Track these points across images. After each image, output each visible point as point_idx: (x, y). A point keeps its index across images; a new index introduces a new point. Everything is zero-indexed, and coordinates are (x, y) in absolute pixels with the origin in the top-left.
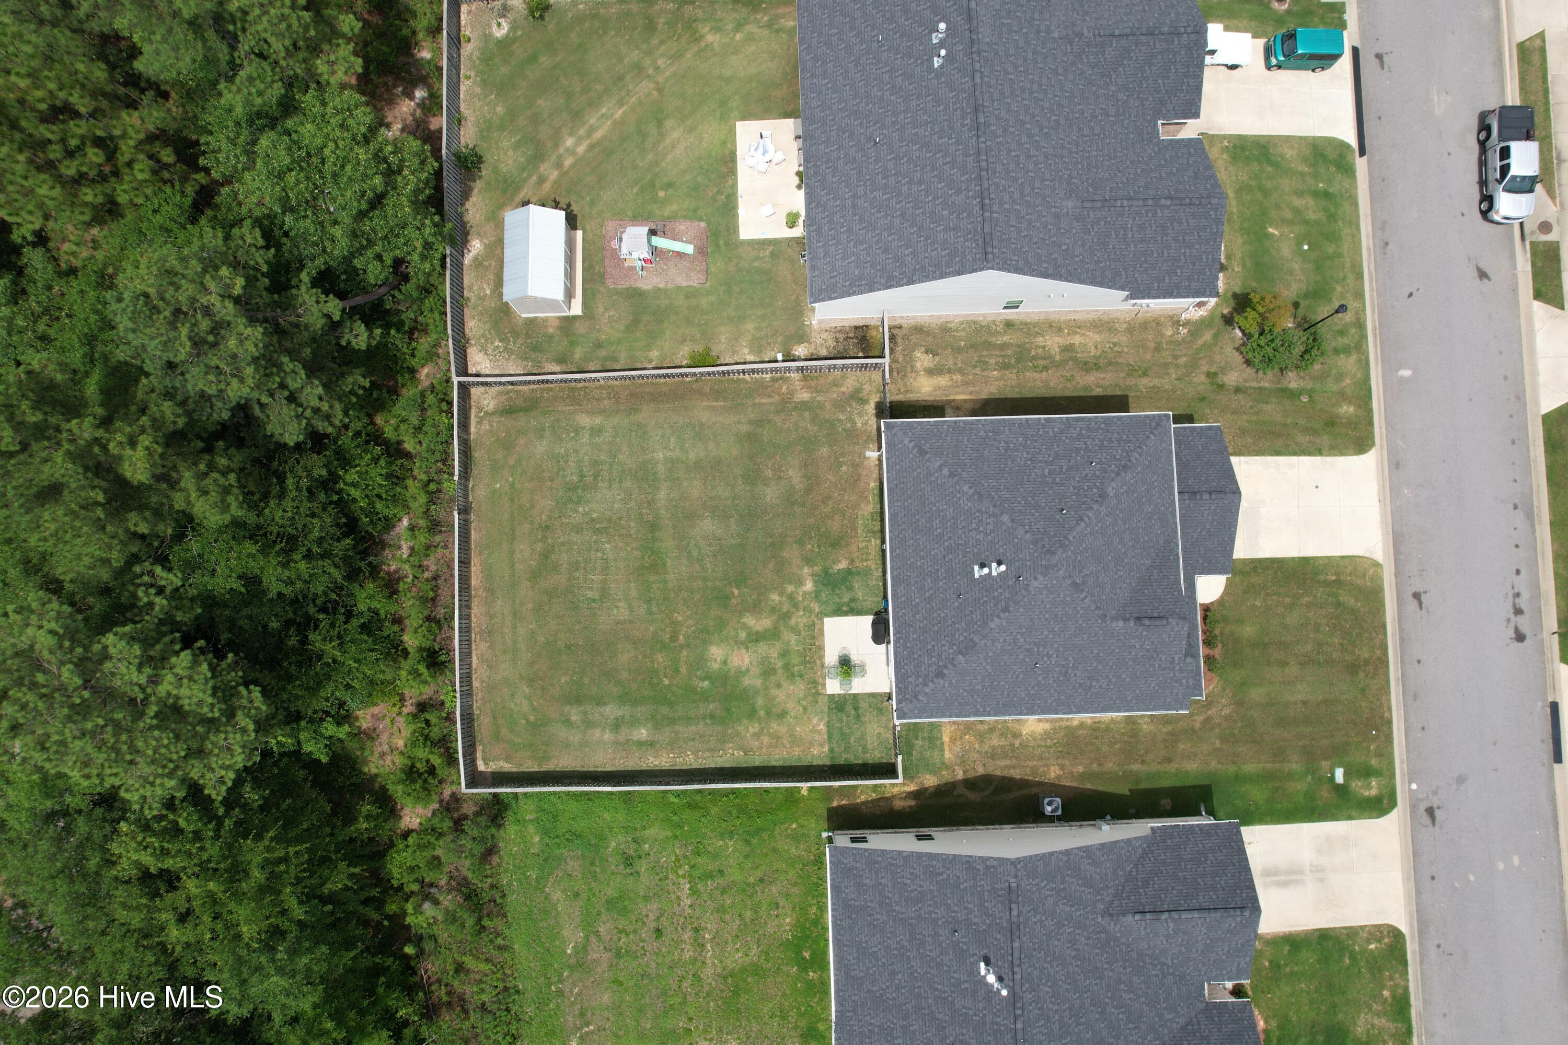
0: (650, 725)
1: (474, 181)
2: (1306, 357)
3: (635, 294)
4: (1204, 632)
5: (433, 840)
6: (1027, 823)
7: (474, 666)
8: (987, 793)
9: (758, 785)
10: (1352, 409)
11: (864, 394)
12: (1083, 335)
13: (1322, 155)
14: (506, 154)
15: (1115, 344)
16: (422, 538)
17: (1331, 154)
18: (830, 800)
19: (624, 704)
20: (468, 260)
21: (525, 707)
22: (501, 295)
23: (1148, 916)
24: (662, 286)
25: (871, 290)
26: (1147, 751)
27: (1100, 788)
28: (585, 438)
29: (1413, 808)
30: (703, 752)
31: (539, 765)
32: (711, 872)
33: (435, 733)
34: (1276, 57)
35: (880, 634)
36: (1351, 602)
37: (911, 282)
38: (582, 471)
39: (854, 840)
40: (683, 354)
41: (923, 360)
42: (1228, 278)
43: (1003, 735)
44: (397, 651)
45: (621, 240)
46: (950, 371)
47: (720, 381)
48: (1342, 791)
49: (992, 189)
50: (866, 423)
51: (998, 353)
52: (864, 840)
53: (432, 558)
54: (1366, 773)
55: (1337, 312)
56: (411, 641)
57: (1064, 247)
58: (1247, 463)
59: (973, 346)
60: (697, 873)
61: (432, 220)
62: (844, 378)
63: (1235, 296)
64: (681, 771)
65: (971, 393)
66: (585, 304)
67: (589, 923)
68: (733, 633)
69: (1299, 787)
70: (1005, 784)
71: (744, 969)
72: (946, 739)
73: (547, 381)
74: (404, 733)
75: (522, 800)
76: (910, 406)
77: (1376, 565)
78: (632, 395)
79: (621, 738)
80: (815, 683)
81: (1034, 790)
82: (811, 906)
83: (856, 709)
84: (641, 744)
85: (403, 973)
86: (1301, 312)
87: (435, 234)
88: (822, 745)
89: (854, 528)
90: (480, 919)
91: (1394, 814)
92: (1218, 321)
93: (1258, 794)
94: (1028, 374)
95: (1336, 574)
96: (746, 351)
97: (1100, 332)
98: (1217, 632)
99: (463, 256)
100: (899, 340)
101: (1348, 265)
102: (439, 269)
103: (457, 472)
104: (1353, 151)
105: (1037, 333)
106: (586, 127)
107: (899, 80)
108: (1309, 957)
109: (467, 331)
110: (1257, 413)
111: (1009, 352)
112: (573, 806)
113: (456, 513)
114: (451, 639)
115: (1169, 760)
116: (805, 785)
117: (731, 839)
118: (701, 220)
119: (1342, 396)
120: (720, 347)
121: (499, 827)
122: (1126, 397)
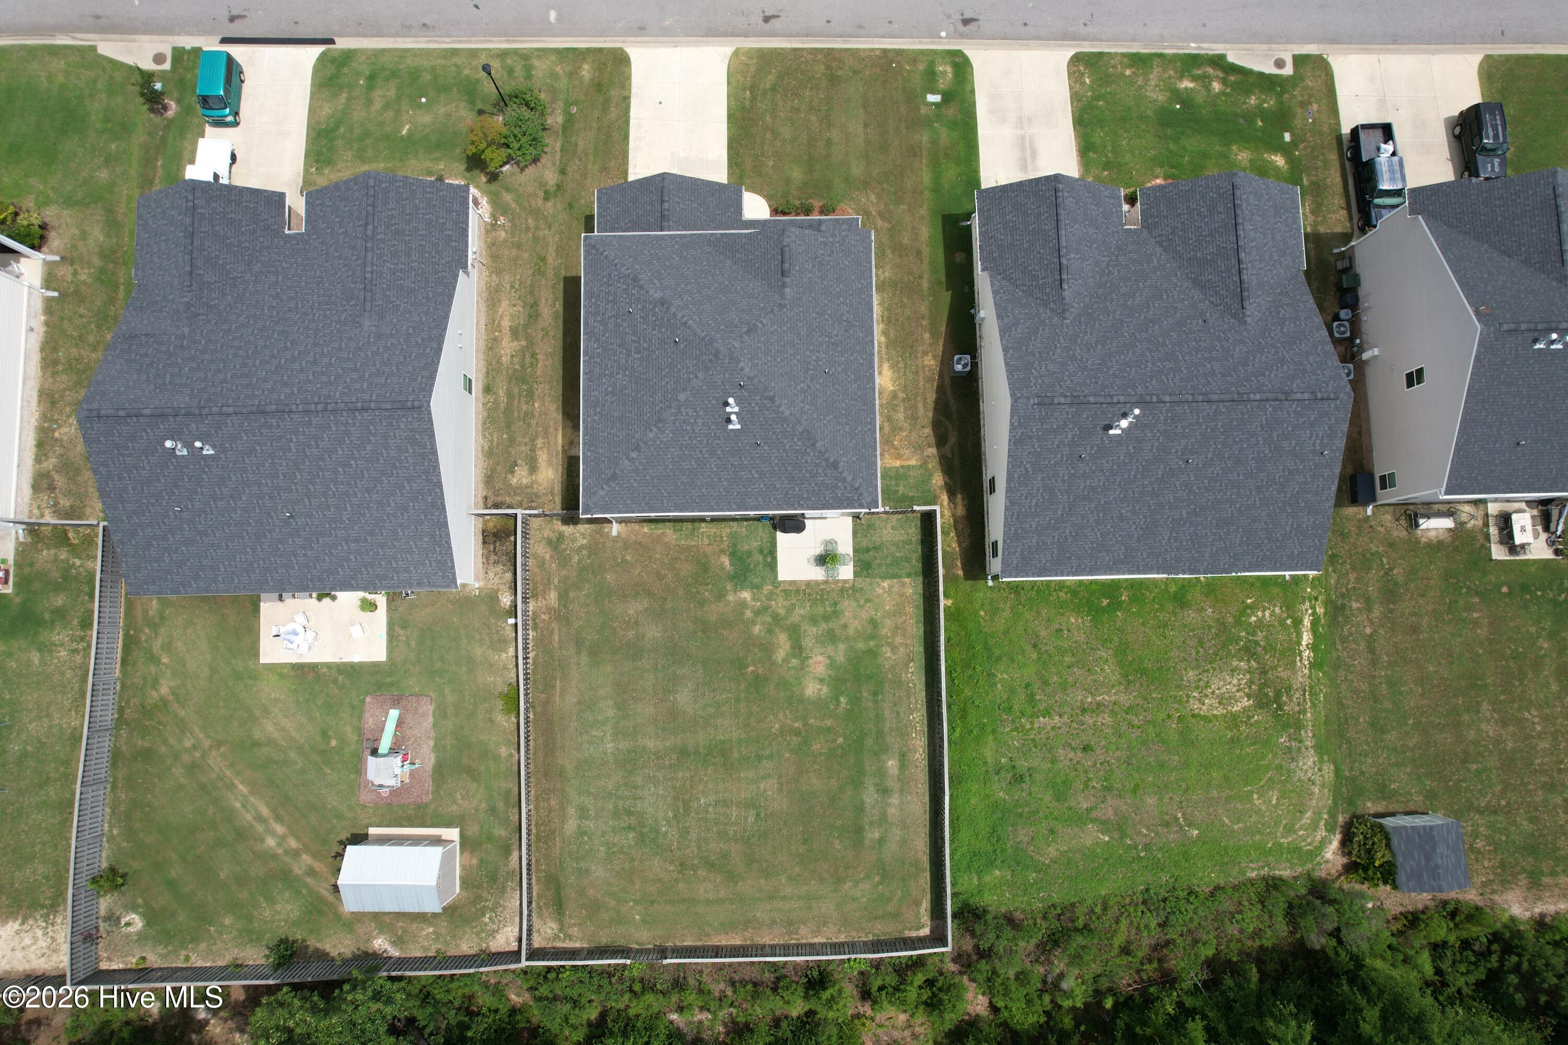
0: (884, 757)
1: (307, 947)
2: (532, 105)
3: (440, 772)
4: (798, 214)
5: (999, 981)
6: (978, 388)
7: (823, 940)
8: (950, 426)
9: (942, 648)
10: (586, 67)
11: (553, 536)
12: (501, 317)
13: (331, 79)
14: (279, 913)
15: (512, 287)
16: (691, 997)
17: (331, 70)
18: (956, 577)
19: (862, 783)
20: (395, 953)
21: (866, 886)
22: (435, 915)
23: (1064, 276)
24: (432, 743)
25: (445, 524)
26: (910, 273)
27: (945, 318)
28: (590, 824)
29: (962, 36)
30: (910, 703)
31: (924, 870)
32: (1027, 695)
33: (891, 980)
34: (226, 116)
35: (794, 525)
36: (770, 79)
37: (439, 485)
38: (624, 828)
39: (995, 554)
40: (504, 721)
41: (521, 476)
42: (451, 175)
43: (894, 408)
44: (809, 1022)
45: (381, 786)
46: (533, 450)
47: (535, 682)
48: (948, 97)
49: (346, 399)
50: (583, 535)
51: (516, 402)
52: (995, 544)
53: (712, 987)
54: (931, 75)
55: (489, 74)
56: (797, 1008)
57: (411, 331)
58: (635, 166)
59: (509, 425)
60: (1029, 710)
61: (348, 992)
62: (536, 556)
63: (469, 169)
64: (929, 726)
65: (556, 430)
66: (448, 825)
67: (1079, 819)
68: (792, 672)
69: (945, 136)
70: (941, 408)
71: (1120, 663)
72: (898, 463)
73: (529, 865)
74: (892, 1014)
75: (960, 888)
76: (567, 490)
77: (736, 53)
78: (546, 775)
79: (896, 786)
80: (842, 590)
81: (947, 380)
82: (1058, 598)
83: (868, 550)
84: (902, 766)
85: (1132, 1010)
86: (488, 108)
87: (364, 989)
88: (903, 585)
89: (689, 548)
90: (1077, 930)
91: (968, 52)
92: (494, 187)
93: (951, 173)
94: (539, 373)
95: (744, 90)
96: (504, 655)
97: (499, 301)
98: (797, 203)
99: (390, 958)
100: (500, 499)
101: (443, 62)
102: (403, 984)
103: (622, 961)
104: (328, 50)
105: (498, 362)
106: (254, 823)
107: (225, 491)
108: (1098, 136)
109: (472, 952)
110: (587, 155)
111: (516, 390)
112: (965, 835)
113: (665, 962)
114: (796, 965)
115: (919, 252)
116: (943, 602)
117: (994, 676)
118: (363, 702)
119: (573, 75)
120: (499, 683)
121: (985, 911)
122: (566, 278)
